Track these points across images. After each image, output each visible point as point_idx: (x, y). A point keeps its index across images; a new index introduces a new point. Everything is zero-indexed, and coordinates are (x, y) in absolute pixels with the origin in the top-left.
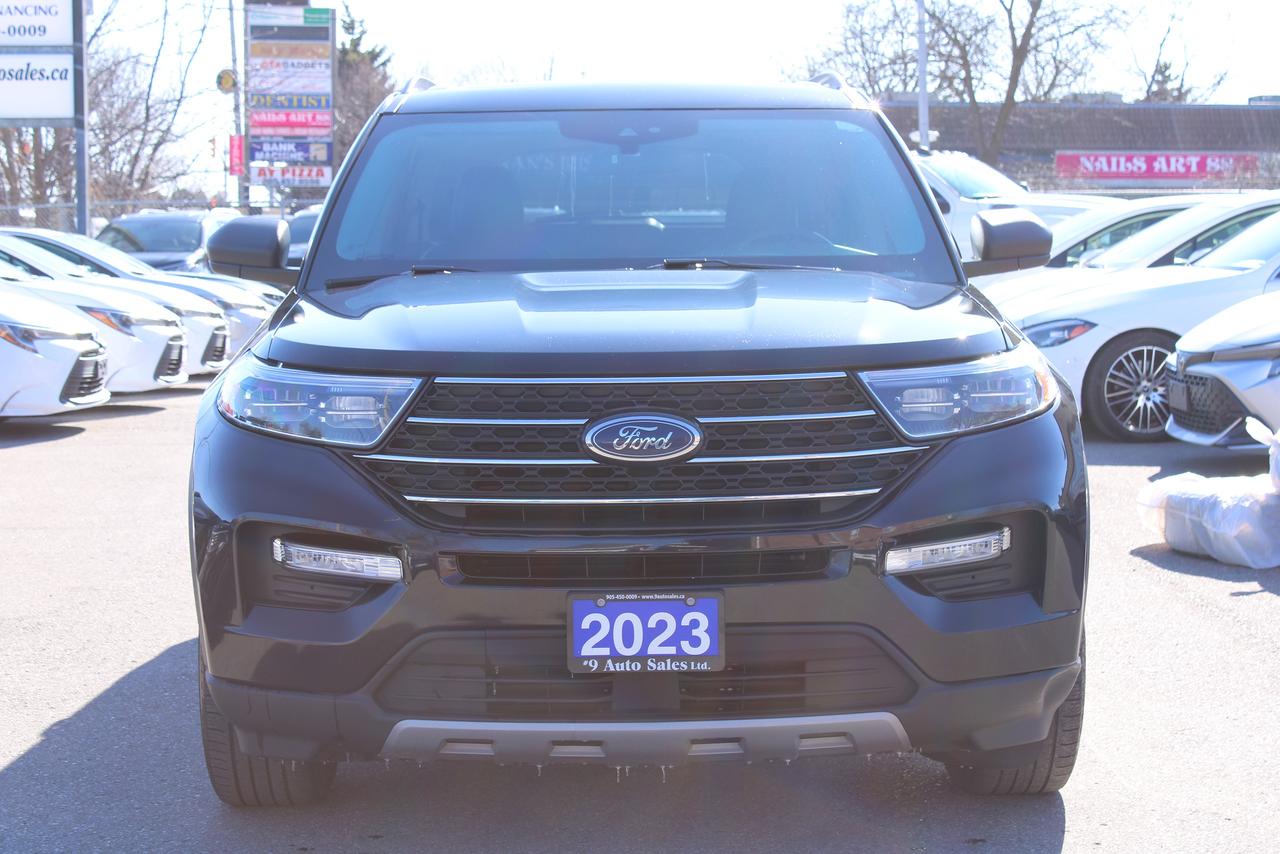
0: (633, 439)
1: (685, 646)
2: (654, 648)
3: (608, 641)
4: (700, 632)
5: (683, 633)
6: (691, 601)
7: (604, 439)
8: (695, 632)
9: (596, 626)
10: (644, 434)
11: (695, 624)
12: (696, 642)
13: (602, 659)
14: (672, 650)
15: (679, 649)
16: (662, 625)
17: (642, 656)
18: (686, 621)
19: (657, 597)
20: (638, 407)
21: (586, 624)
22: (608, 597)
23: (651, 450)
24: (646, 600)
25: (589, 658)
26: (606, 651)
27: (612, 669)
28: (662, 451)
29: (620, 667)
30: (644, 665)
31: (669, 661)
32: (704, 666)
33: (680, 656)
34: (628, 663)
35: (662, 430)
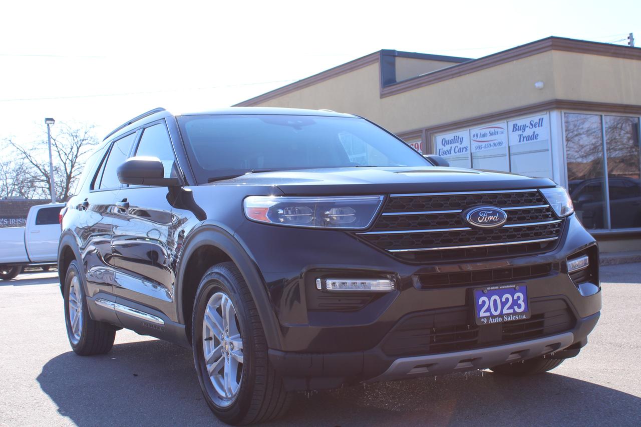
0: (485, 217)
1: (516, 308)
2: (505, 311)
3: (488, 310)
4: (521, 302)
5: (515, 303)
6: (517, 288)
7: (475, 217)
8: (519, 302)
9: (484, 302)
10: (489, 215)
11: (519, 298)
12: (519, 306)
13: (487, 317)
14: (511, 311)
15: (514, 310)
16: (507, 299)
17: (501, 315)
18: (515, 298)
19: (506, 287)
21: (480, 303)
22: (488, 288)
23: (492, 222)
24: (501, 289)
25: (483, 317)
26: (488, 314)
27: (492, 322)
28: (496, 222)
30: (503, 319)
31: (511, 316)
32: (524, 317)
33: (515, 313)
34: (497, 318)
35: (494, 213)
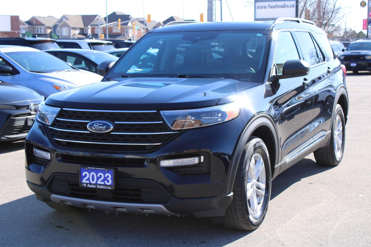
0: (97, 126)
1: (106, 182)
2: (99, 182)
3: (88, 179)
4: (109, 179)
5: (105, 179)
6: (107, 170)
7: (91, 126)
8: (108, 179)
9: (86, 175)
10: (100, 126)
11: (108, 177)
12: (108, 181)
13: (87, 184)
14: (103, 183)
15: (105, 183)
16: (101, 176)
17: (96, 184)
18: (106, 176)
19: (99, 169)
20: (102, 118)
21: (84, 174)
22: (88, 168)
23: (101, 130)
24: (96, 169)
25: (84, 183)
26: (88, 182)
27: (89, 187)
28: (103, 130)
29: (91, 186)
30: (96, 186)
31: (102, 186)
32: (110, 188)
33: (105, 185)
34: (93, 185)
35: (104, 125)
